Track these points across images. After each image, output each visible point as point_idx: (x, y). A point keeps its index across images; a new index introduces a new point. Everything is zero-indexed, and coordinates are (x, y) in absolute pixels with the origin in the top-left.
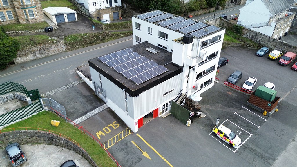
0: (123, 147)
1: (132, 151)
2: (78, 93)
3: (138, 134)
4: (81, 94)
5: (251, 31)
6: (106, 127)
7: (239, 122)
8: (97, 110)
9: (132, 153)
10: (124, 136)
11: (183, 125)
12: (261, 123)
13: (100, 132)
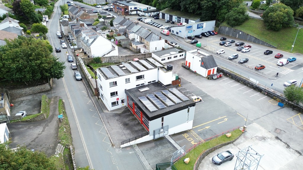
0: (203, 135)
1: (205, 132)
5: (106, 57)
6: (188, 139)
8: (172, 141)
12: (185, 89)
13: (191, 142)
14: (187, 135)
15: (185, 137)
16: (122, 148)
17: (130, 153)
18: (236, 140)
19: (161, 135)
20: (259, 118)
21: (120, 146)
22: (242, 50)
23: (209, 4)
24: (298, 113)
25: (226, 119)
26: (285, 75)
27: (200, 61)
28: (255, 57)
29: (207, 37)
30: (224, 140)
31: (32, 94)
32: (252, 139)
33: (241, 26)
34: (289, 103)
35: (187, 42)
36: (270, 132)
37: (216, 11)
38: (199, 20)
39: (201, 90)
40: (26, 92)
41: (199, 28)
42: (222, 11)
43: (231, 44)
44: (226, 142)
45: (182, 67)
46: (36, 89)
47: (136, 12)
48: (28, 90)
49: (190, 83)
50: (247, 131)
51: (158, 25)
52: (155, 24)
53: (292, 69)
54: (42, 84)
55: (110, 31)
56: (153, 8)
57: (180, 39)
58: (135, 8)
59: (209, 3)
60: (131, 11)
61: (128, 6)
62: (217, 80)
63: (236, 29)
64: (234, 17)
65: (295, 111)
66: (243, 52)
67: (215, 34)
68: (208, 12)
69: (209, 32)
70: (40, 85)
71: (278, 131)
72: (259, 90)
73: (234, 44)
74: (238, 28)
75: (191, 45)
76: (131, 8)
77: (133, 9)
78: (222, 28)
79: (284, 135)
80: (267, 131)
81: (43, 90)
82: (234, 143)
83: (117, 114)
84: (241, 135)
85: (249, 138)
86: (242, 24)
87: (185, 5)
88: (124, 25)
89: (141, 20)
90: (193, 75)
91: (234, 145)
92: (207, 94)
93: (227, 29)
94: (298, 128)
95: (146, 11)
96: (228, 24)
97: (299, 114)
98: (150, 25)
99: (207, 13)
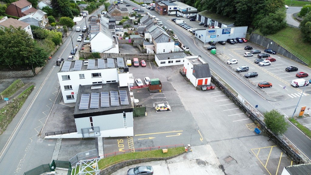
0: (139, 144)
1: (144, 142)
2: (71, 146)
3: (135, 135)
4: (76, 145)
5: (105, 54)
6: (119, 145)
7: (158, 100)
8: (100, 144)
9: (146, 143)
10: (132, 140)
11: (144, 117)
12: (163, 96)
13: (119, 149)
14: (121, 141)
15: (118, 143)
16: (46, 139)
17: (49, 145)
18: (172, 158)
19: (92, 135)
20: (218, 141)
21: (44, 137)
22: (260, 63)
23: (244, 8)
24: (272, 145)
25: (179, 134)
26: (291, 98)
27: (192, 68)
28: (270, 73)
29: (232, 44)
30: (156, 155)
31: (15, 77)
32: (191, 160)
33: (274, 35)
34: (268, 131)
35: (204, 48)
36: (218, 158)
37: (252, 16)
38: (232, 24)
39: (179, 100)
40: (9, 75)
41: (225, 33)
42: (258, 16)
43: (252, 54)
44: (158, 157)
45: (179, 73)
46: (19, 74)
47: (175, 12)
48: (11, 73)
49: (175, 90)
50: (192, 151)
51: (187, 27)
52: (185, 26)
53: (307, 92)
54: (26, 69)
55: (133, 29)
56: (193, 9)
57: (200, 44)
58: (175, 8)
59: (243, 6)
60: (170, 11)
61: (168, 6)
62: (206, 91)
63: (267, 39)
64: (267, 24)
65: (270, 142)
66: (260, 65)
67: (244, 42)
68: (242, 15)
69: (237, 39)
70: (23, 70)
71: (230, 159)
72: (244, 110)
73: (256, 56)
74: (270, 37)
75: (206, 51)
76: (170, 8)
77: (172, 9)
78: (253, 35)
79: (232, 166)
80: (216, 156)
81: (26, 76)
82: (168, 161)
83: (69, 107)
84: (182, 154)
85: (188, 159)
86: (276, 33)
87: (220, 7)
88: (146, 25)
89: (174, 21)
90: (185, 83)
91: (166, 162)
92: (182, 104)
93: (259, 37)
94: (258, 162)
95: (184, 12)
96: (261, 31)
97: (272, 147)
98: (181, 26)
99: (241, 17)
